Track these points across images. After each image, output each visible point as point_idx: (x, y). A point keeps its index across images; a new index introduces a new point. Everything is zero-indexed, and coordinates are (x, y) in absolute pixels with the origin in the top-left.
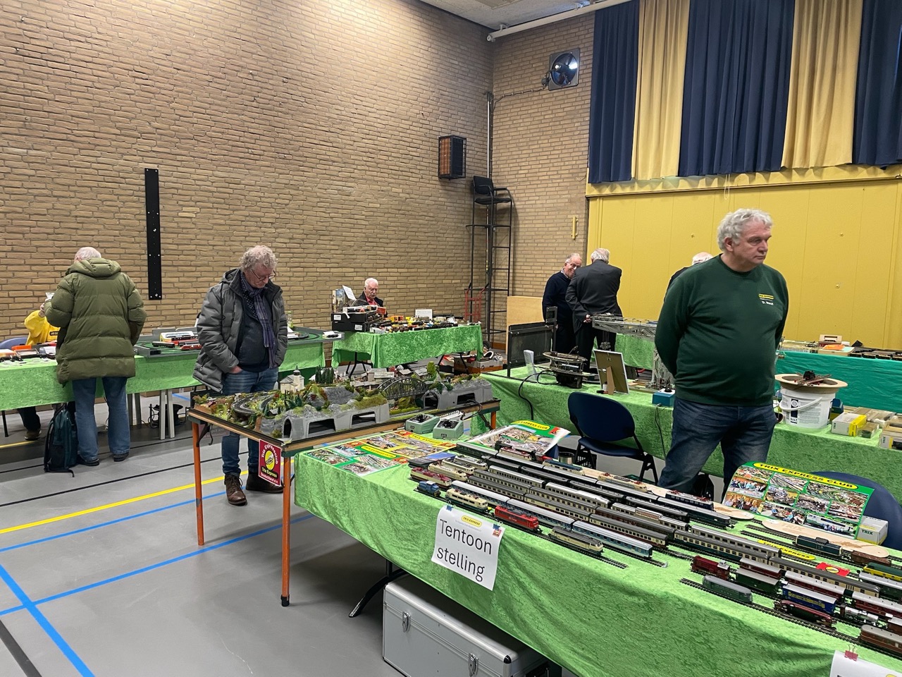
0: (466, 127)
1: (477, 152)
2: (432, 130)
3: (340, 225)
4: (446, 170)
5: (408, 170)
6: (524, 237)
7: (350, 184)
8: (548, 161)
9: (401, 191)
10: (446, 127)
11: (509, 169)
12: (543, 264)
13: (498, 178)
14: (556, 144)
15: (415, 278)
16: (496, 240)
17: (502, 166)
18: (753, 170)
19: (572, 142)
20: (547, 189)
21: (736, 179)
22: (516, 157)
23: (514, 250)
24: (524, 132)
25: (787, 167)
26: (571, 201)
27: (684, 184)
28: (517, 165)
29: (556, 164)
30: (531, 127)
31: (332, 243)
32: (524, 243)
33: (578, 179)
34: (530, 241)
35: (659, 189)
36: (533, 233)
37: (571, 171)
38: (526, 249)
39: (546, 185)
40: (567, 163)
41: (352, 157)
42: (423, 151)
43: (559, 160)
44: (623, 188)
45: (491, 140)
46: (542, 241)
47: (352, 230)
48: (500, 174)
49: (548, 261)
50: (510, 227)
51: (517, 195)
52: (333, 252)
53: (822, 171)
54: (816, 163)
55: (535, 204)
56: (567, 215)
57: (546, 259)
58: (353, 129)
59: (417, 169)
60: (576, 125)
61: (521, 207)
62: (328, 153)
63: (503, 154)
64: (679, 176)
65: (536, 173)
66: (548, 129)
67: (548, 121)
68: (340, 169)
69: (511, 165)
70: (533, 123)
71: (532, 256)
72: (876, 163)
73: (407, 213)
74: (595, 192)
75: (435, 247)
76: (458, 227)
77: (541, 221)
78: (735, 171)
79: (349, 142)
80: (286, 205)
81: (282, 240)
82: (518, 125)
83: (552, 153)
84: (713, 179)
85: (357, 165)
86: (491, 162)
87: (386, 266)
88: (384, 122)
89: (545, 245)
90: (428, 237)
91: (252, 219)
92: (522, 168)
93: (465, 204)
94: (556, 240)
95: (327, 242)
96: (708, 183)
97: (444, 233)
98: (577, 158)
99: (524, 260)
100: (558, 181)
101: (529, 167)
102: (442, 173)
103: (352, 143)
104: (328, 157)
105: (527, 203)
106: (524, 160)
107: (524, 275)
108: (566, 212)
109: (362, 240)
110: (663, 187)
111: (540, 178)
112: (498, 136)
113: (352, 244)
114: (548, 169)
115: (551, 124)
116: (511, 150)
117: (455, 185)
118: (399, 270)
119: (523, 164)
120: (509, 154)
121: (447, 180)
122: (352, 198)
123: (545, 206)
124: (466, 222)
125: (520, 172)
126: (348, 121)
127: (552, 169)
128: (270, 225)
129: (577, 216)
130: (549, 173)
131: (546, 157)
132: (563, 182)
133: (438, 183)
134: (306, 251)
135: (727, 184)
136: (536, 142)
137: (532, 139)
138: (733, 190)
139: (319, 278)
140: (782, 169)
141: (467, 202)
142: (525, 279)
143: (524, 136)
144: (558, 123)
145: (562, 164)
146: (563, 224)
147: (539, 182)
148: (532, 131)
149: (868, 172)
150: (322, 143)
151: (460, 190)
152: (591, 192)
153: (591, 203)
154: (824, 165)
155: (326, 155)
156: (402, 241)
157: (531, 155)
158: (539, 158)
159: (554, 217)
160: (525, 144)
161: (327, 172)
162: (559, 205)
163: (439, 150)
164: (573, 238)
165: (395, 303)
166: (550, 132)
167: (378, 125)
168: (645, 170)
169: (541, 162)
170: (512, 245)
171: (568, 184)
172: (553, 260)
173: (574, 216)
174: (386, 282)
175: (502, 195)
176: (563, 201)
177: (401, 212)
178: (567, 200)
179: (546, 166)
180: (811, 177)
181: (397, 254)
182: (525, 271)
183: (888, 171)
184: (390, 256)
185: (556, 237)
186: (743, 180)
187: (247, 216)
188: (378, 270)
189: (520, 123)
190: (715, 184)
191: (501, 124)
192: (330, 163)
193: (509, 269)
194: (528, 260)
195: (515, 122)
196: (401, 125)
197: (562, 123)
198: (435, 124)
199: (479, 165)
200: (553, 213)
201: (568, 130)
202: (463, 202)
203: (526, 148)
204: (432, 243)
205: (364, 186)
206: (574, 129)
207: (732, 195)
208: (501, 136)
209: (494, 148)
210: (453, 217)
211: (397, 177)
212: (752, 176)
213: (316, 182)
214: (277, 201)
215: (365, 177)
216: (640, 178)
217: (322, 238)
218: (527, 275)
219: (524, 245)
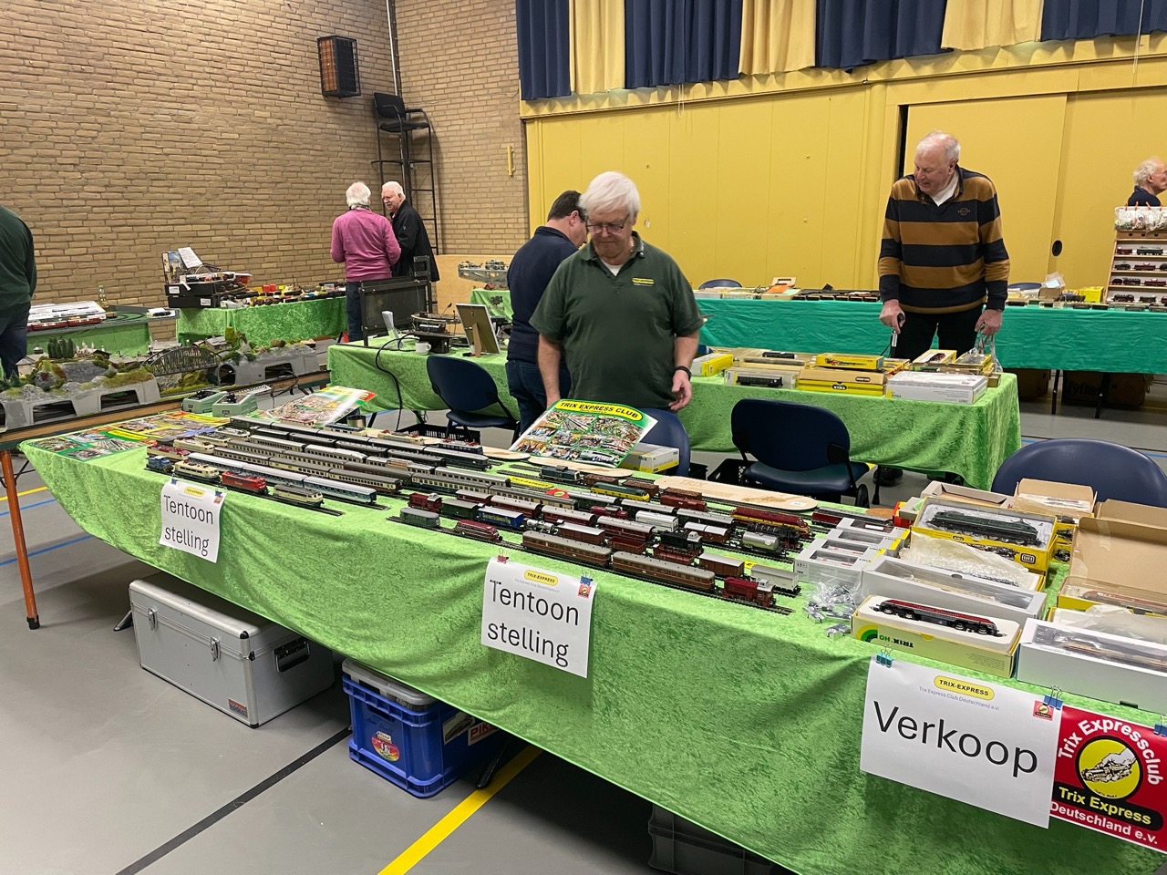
0: (356, 24)
1: (378, 59)
2: (306, 28)
3: (181, 165)
4: (331, 85)
5: (276, 85)
6: (450, 176)
7: (189, 107)
8: (471, 71)
9: (268, 114)
10: (326, 23)
11: (422, 83)
12: (477, 211)
13: (410, 95)
14: (479, 47)
15: (304, 235)
16: (416, 181)
17: (413, 79)
18: (709, 79)
19: (497, 44)
20: (473, 110)
21: (692, 90)
22: (430, 65)
23: (440, 194)
24: (436, 31)
25: (746, 73)
26: (503, 125)
27: (633, 99)
28: (431, 76)
29: (480, 75)
30: (445, 24)
31: (171, 190)
32: (451, 183)
33: (509, 95)
34: (458, 181)
35: (606, 106)
36: (461, 170)
37: (500, 84)
38: (455, 191)
39: (470, 104)
40: (494, 73)
41: (188, 68)
42: (296, 59)
43: (484, 69)
44: (564, 106)
45: (396, 42)
46: (474, 180)
47: (201, 172)
48: (412, 90)
49: (483, 206)
50: (431, 162)
51: (437, 119)
52: (174, 202)
53: (784, 77)
54: (777, 67)
55: (460, 130)
56: (500, 144)
57: (480, 204)
58: (184, 27)
59: (289, 83)
60: (501, 20)
61: (443, 134)
62: (150, 63)
63: (413, 62)
64: (626, 88)
65: (457, 87)
66: (467, 26)
67: (466, 15)
68: (171, 85)
69: (425, 77)
70: (448, 18)
71: (463, 201)
72: (842, 65)
73: (281, 146)
74: (531, 113)
75: (329, 192)
76: (360, 164)
77: (469, 154)
78: (689, 81)
79: (179, 46)
80: (93, 138)
81: (93, 188)
82: (428, 21)
83: (475, 59)
84: (666, 91)
85: (197, 79)
86: (398, 73)
87: (258, 220)
88: (231, 17)
89: (478, 185)
90: (316, 178)
91: (43, 160)
92: (440, 81)
93: (367, 132)
94: (490, 177)
95: (165, 189)
96: (661, 97)
97: (340, 173)
98: (505, 66)
99: (453, 206)
100: (485, 98)
101: (448, 80)
102: (328, 90)
103: (185, 47)
104: (150, 68)
105: (450, 128)
106: (440, 69)
107: (455, 226)
108: (499, 140)
109: (218, 184)
110: (610, 104)
111: (463, 95)
112: (404, 37)
113: (202, 190)
114: (471, 82)
115: (469, 19)
116: (423, 56)
117: (349, 106)
118: (280, 225)
119: (440, 75)
120: (420, 61)
121: (337, 99)
122: (196, 126)
123: (472, 132)
124: (372, 158)
125: (437, 86)
126: (176, 16)
127: (476, 81)
128: (72, 168)
129: (512, 145)
130: (473, 88)
131: (467, 66)
132: (492, 99)
133: (322, 103)
134: (132, 202)
135: (682, 98)
136: (453, 45)
137: (448, 40)
138: (689, 105)
139: (159, 240)
140: (741, 76)
141: (369, 130)
142: (457, 231)
143: (438, 37)
144: (478, 18)
145: (488, 74)
146: (497, 157)
147: (463, 100)
148: (447, 29)
149: (833, 78)
150: (138, 48)
151: (356, 112)
152: (525, 111)
153: (528, 127)
154: (786, 70)
155: (146, 65)
156: (279, 186)
157: (449, 63)
158: (459, 67)
159: (484, 147)
160: (439, 47)
161: (152, 89)
162: (490, 130)
163: (320, 56)
164: (510, 174)
165: (279, 270)
166: (469, 31)
167: (223, 22)
168: (587, 83)
169: (462, 72)
170: (436, 187)
171: (498, 102)
172: (488, 205)
173: (510, 144)
174: (261, 243)
175: (418, 118)
176: (493, 125)
177: (271, 144)
178: (498, 124)
179: (468, 77)
180: (773, 86)
181: (272, 203)
182: (456, 222)
183: (854, 75)
184: (263, 206)
185: (488, 174)
186: (699, 91)
187: (35, 156)
188: (247, 226)
189: (430, 18)
190: (668, 99)
191: (406, 20)
192: (155, 77)
193: (435, 220)
194: (458, 206)
195: (423, 17)
196: (257, 21)
197: (483, 17)
198: (309, 20)
199: (381, 77)
200: (484, 142)
201: (491, 27)
202: (363, 129)
203: (441, 53)
204: (323, 186)
205: (212, 109)
206: (498, 26)
207: (689, 112)
208: (409, 36)
209: (401, 53)
210: (352, 150)
211: (260, 95)
212: (708, 86)
213: (136, 105)
214: (78, 133)
215: (211, 96)
216: (581, 92)
217: (155, 183)
218: (460, 227)
219: (452, 186)
